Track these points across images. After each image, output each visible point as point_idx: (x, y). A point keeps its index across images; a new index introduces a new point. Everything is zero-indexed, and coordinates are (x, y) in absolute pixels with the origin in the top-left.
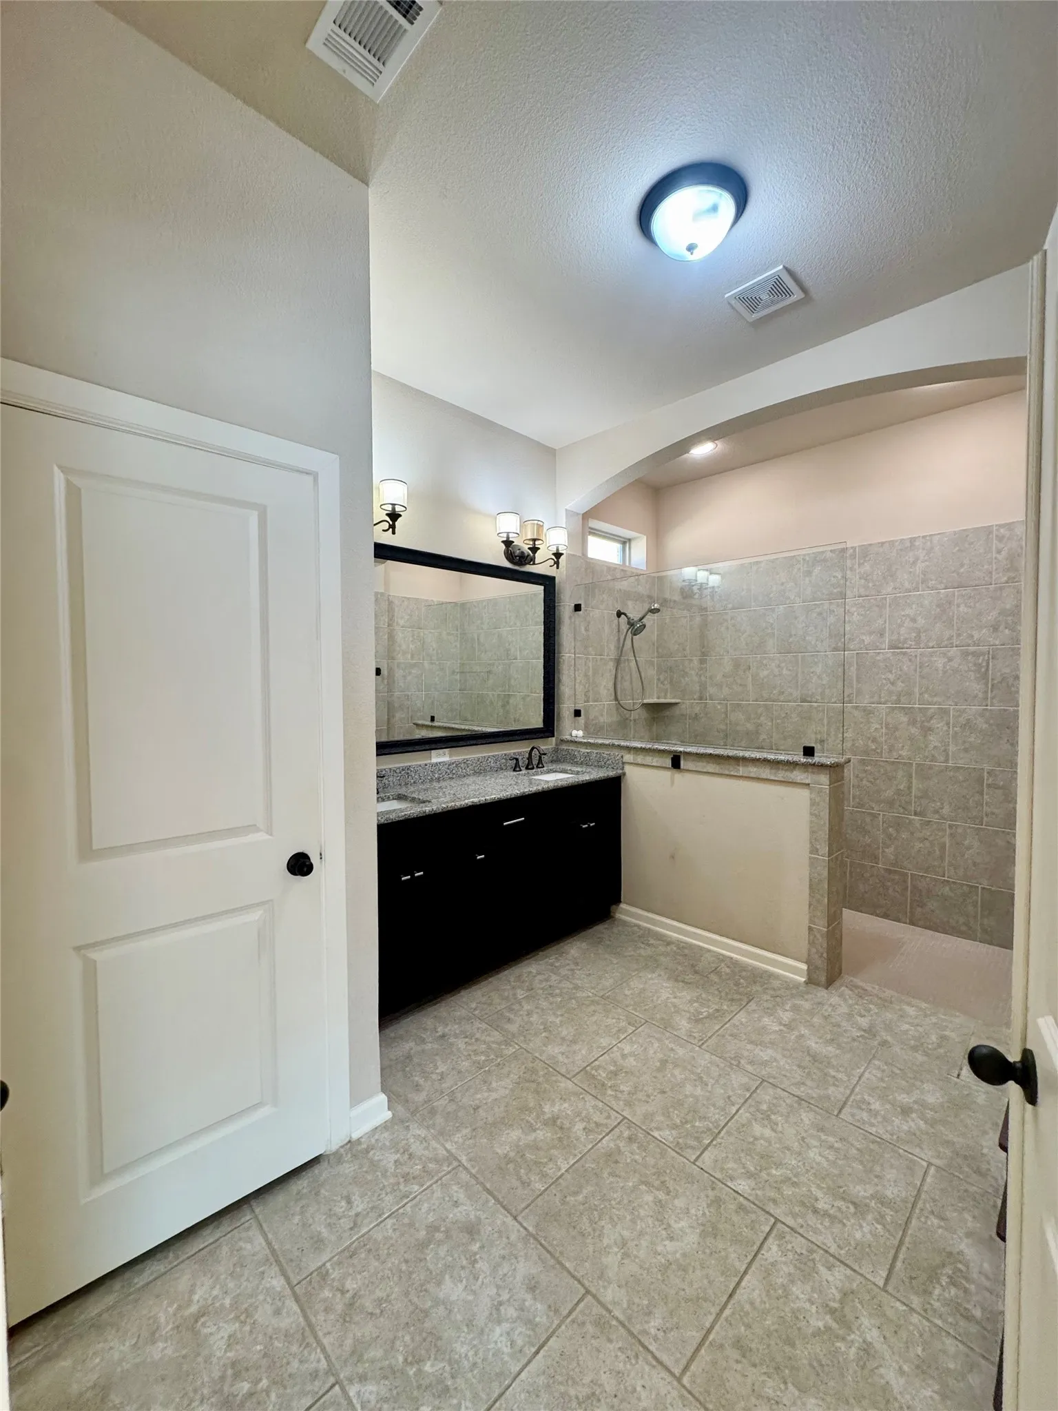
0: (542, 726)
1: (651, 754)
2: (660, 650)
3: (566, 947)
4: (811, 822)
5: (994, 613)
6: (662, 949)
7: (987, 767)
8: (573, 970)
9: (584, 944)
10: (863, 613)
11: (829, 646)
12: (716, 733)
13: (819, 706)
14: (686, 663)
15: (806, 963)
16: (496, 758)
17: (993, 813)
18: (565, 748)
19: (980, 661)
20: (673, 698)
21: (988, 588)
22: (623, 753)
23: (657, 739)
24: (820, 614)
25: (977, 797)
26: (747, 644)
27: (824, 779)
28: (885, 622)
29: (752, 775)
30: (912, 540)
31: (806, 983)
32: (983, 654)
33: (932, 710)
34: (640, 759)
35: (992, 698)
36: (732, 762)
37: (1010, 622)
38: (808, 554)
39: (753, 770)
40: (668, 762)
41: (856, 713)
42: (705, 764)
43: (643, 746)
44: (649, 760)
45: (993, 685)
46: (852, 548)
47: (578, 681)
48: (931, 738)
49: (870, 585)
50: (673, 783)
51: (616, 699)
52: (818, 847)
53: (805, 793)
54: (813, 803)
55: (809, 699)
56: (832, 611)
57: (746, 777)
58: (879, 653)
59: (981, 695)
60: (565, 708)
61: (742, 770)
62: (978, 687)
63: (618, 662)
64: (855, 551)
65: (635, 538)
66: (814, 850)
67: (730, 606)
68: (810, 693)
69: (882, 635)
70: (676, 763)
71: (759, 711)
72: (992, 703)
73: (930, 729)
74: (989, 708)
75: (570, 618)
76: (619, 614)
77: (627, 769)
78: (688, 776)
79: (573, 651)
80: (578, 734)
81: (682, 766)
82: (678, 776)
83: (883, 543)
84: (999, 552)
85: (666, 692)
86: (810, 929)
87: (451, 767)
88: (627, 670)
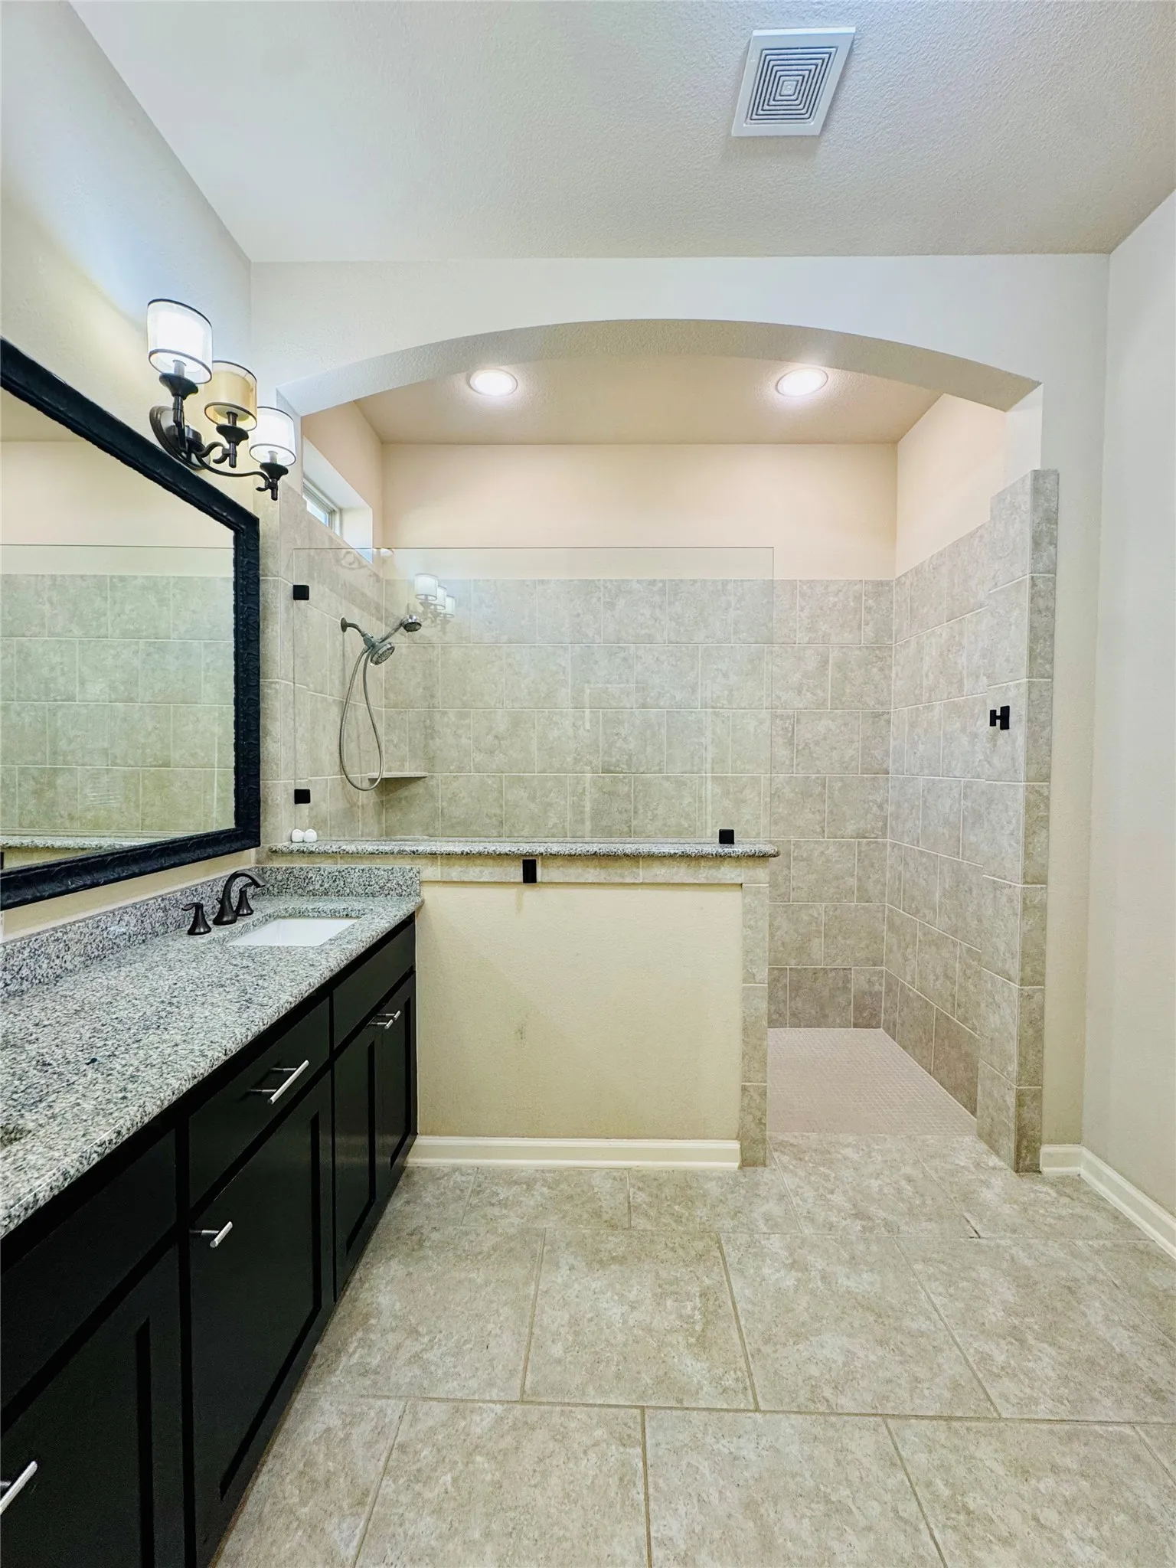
0: (232, 825)
1: (478, 862)
2: (392, 696)
3: (365, 1295)
4: (745, 938)
5: (798, 675)
6: (530, 1202)
7: (793, 838)
8: (416, 1357)
9: (394, 1263)
10: (674, 663)
11: (636, 701)
12: (488, 821)
13: (624, 778)
14: (437, 716)
15: (737, 1138)
16: (141, 911)
17: (799, 888)
18: (284, 866)
19: (787, 725)
20: (416, 770)
21: (793, 647)
22: (419, 864)
23: (388, 834)
24: (625, 659)
25: (785, 872)
26: (530, 694)
27: (761, 874)
28: (698, 676)
29: (660, 880)
30: (725, 583)
31: (740, 1168)
32: (788, 717)
33: (744, 779)
34: (456, 872)
35: (798, 765)
36: (626, 862)
37: (811, 685)
38: (611, 581)
39: (660, 872)
40: (517, 872)
41: (666, 784)
42: (580, 870)
43: (467, 849)
44: (474, 872)
45: (797, 751)
46: (661, 581)
47: (299, 735)
48: (744, 811)
49: (682, 630)
50: (519, 908)
51: (343, 769)
52: (754, 971)
53: (733, 898)
54: (748, 911)
55: (612, 768)
56: (639, 658)
57: (652, 884)
58: (691, 712)
59: (787, 762)
60: (277, 788)
61: (642, 873)
62: (785, 753)
63: (344, 706)
64: (664, 586)
65: (351, 509)
66: (749, 977)
67: (505, 638)
68: (614, 760)
69: (694, 691)
70: (530, 875)
71: (549, 784)
72: (797, 770)
73: (744, 801)
74: (794, 775)
75: (287, 609)
76: (345, 626)
77: (428, 894)
78: (550, 893)
79: (291, 676)
80: (309, 837)
81: (539, 878)
82: (529, 893)
83: (695, 581)
84: (802, 610)
85: (403, 760)
86: (744, 1089)
87: (16, 961)
88: (354, 722)
